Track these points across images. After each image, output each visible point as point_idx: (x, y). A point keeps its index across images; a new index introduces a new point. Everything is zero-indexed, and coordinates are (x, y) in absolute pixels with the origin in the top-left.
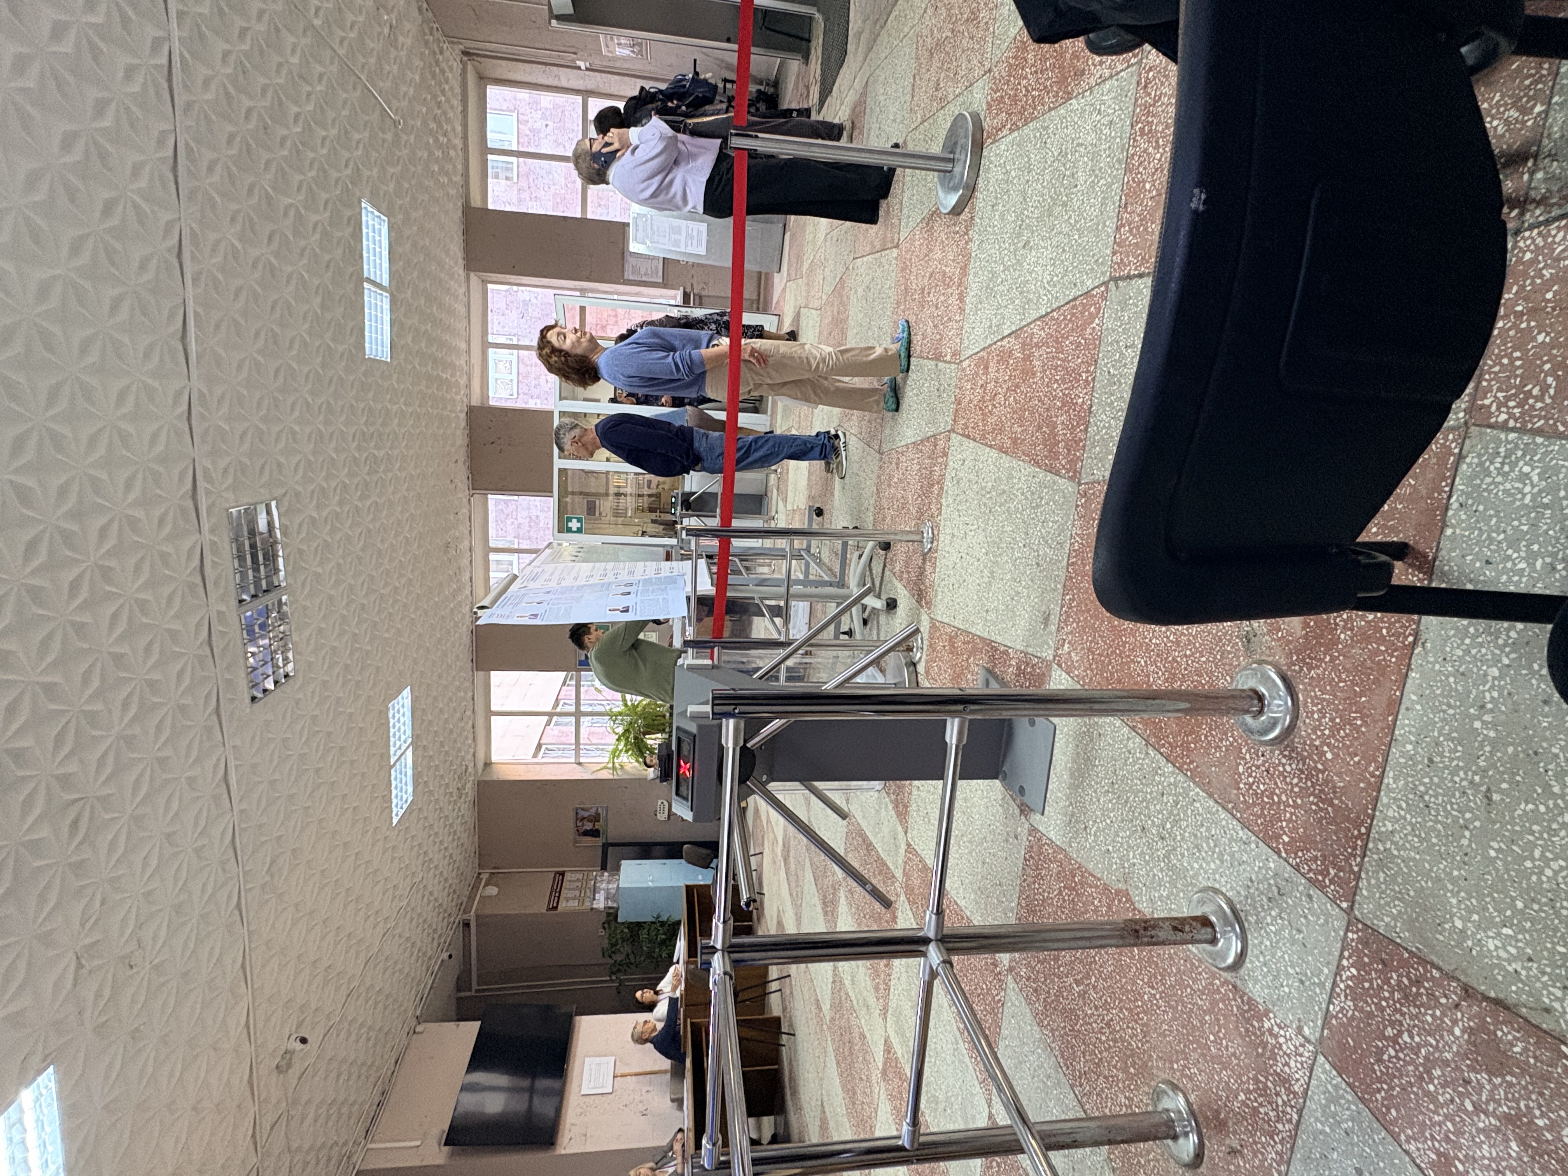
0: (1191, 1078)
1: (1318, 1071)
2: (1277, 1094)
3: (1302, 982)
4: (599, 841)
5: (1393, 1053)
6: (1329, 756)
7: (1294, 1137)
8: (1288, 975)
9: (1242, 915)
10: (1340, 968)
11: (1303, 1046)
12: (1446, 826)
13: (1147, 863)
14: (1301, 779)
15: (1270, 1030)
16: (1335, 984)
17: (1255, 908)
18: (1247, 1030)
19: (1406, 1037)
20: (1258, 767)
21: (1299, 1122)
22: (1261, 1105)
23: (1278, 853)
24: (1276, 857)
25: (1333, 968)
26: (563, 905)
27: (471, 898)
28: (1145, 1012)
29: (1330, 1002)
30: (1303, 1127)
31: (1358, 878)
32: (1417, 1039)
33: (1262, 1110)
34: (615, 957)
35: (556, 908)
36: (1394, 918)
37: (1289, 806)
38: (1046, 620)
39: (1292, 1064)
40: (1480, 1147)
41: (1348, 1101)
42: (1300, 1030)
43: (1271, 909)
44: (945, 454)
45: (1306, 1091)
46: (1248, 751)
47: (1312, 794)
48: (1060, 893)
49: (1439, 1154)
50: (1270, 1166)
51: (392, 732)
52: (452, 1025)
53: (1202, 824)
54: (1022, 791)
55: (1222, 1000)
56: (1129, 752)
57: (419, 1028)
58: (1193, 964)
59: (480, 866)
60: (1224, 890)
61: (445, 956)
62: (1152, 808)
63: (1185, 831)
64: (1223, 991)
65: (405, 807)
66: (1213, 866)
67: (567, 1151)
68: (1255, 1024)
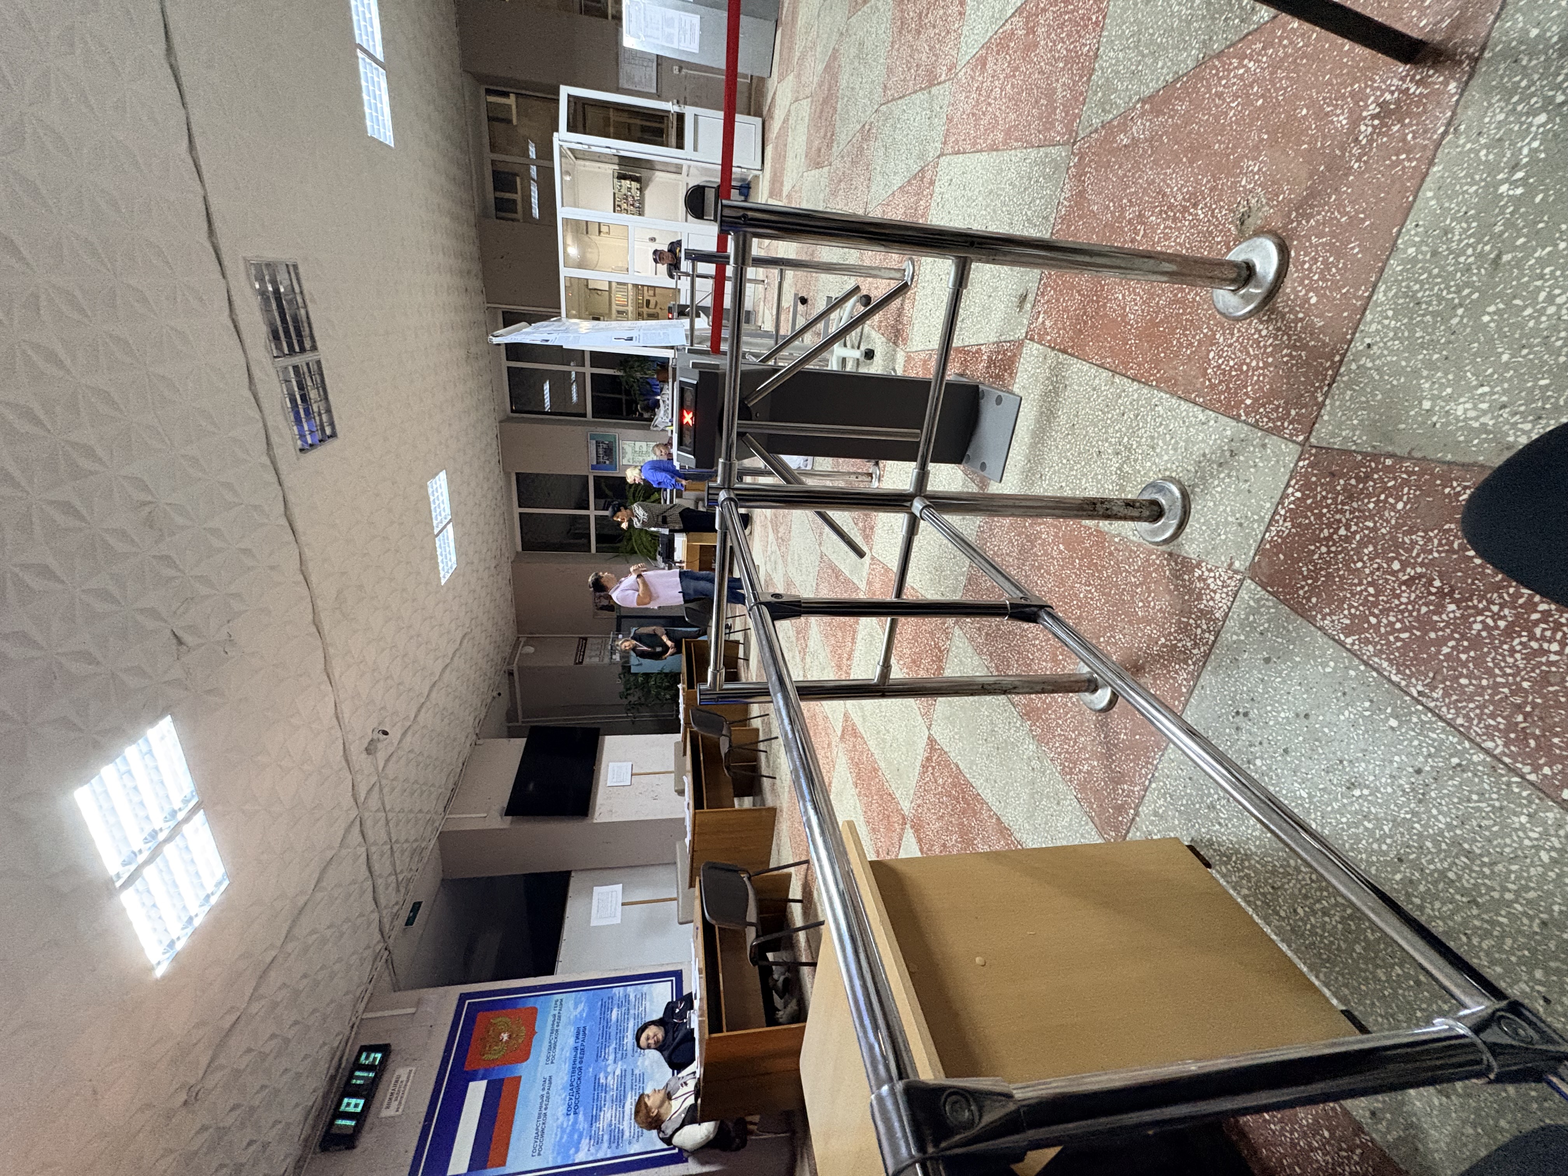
0: (1115, 644)
1: (1244, 594)
2: (1198, 626)
3: (1241, 525)
4: (614, 615)
5: (1324, 549)
6: (1313, 300)
7: (1207, 656)
8: (1227, 523)
9: (1189, 490)
10: (1284, 496)
11: (1230, 578)
12: (1434, 314)
13: (1098, 482)
14: (1276, 338)
15: (1200, 578)
16: (1276, 512)
17: (1203, 478)
18: (1176, 586)
19: (1342, 532)
20: (1230, 346)
21: (1214, 642)
22: (1181, 640)
23: (1237, 418)
24: (1234, 423)
25: (1276, 500)
26: (587, 661)
27: (513, 655)
28: (1079, 608)
29: (1267, 530)
30: (1217, 645)
31: (1322, 405)
32: (1354, 528)
33: (1180, 645)
34: (630, 698)
35: (581, 663)
36: (1354, 429)
37: (1258, 368)
38: (1023, 299)
39: (1218, 596)
40: (1398, 597)
41: (1269, 607)
42: (1231, 564)
43: (1219, 472)
44: (932, 183)
45: (1227, 615)
46: (1224, 334)
47: (1288, 347)
48: (1011, 541)
49: (1352, 616)
50: (1180, 685)
51: (433, 507)
52: (505, 740)
53: (1161, 424)
54: (983, 466)
55: (1155, 570)
56: (1094, 389)
57: (479, 742)
58: (1131, 551)
59: (519, 632)
60: (1174, 475)
61: (495, 694)
62: (1111, 430)
63: (1142, 437)
64: (1158, 562)
65: (451, 572)
66: (1166, 458)
67: (598, 821)
68: (1186, 577)
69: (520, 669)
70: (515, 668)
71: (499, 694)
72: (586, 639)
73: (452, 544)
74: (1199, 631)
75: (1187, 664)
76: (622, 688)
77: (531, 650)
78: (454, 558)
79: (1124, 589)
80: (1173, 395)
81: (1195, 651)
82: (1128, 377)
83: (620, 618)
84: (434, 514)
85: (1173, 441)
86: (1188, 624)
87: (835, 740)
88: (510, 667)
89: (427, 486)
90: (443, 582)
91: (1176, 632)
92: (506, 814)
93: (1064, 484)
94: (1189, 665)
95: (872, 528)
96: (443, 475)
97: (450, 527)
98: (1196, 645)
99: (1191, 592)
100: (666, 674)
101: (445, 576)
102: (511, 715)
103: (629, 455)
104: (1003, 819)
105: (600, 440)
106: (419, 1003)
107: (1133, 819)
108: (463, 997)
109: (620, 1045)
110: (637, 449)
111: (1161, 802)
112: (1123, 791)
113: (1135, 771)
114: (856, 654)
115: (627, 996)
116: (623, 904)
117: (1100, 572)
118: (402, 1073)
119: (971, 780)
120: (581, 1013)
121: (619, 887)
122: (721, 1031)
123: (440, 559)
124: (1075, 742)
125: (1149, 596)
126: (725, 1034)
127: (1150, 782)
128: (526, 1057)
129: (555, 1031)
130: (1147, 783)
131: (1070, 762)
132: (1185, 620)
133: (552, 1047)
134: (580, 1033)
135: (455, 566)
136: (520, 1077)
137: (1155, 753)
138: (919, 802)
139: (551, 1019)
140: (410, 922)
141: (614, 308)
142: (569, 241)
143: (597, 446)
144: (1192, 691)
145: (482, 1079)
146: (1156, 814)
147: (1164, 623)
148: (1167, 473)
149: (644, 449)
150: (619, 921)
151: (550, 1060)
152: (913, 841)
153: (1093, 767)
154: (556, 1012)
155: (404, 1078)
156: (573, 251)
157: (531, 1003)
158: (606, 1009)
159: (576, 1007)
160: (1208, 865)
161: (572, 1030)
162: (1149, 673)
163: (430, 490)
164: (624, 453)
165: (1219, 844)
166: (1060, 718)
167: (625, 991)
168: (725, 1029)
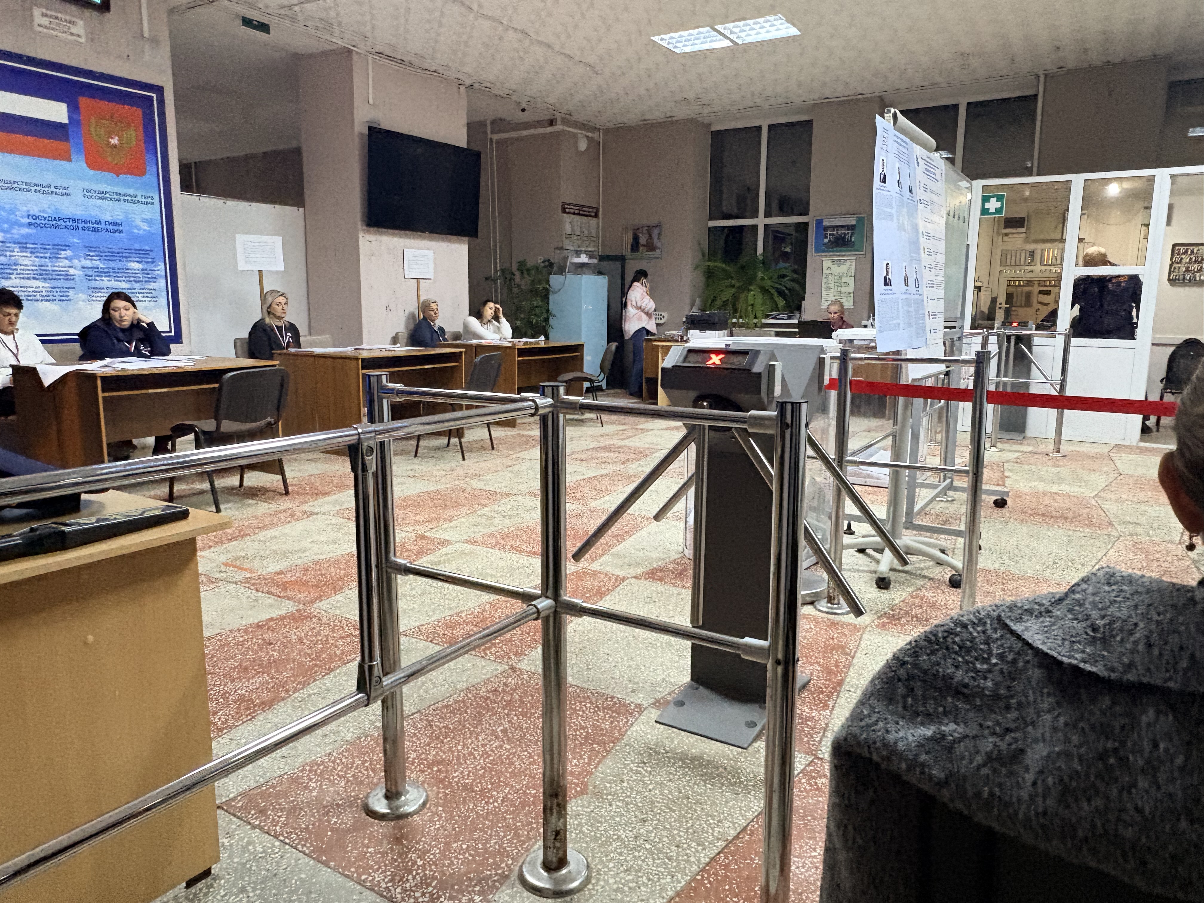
0: (431, 820)
4: (627, 251)
18: (472, 879)
26: (567, 218)
27: (576, 124)
28: (482, 790)
34: (518, 273)
35: (564, 211)
50: (370, 874)
51: (751, 22)
52: (464, 121)
53: (649, 880)
54: (680, 704)
55: (495, 863)
56: (718, 821)
57: (462, 88)
58: (524, 842)
59: (607, 131)
60: (590, 886)
61: (524, 105)
62: (665, 833)
63: (643, 861)
64: (503, 865)
65: (670, 47)
66: (611, 881)
67: (361, 239)
68: (477, 888)
69: (558, 134)
70: (559, 127)
71: (523, 110)
72: (596, 216)
73: (706, 47)
74: (418, 894)
75: (390, 881)
76: (530, 263)
77: (583, 145)
78: (687, 50)
79: (486, 833)
80: (678, 894)
81: (399, 890)
82: (719, 853)
83: (622, 259)
84: (741, 23)
85: (626, 889)
86: (429, 885)
87: (421, 530)
88: (559, 122)
89: (775, 14)
90: (656, 39)
91: (425, 875)
92: (370, 128)
93: (625, 784)
94: (386, 883)
95: (661, 579)
96: (794, 31)
97: (726, 43)
98: (405, 890)
99: (461, 891)
100: (547, 320)
101: (664, 40)
102: (499, 124)
103: (836, 269)
104: (282, 704)
105: (856, 231)
106: (154, 41)
107: (250, 823)
108: (159, 90)
109: (101, 273)
110: (844, 280)
111: (259, 849)
112: (279, 817)
113: (295, 829)
114: (515, 556)
115: (155, 279)
116: (260, 272)
117: (513, 813)
118: (79, 28)
119: (332, 675)
120: (136, 227)
121: (280, 267)
122: (103, 391)
123: (685, 33)
124: (340, 777)
125: (470, 855)
126: (101, 395)
127: (281, 841)
128: (93, 164)
129: (118, 197)
130: (281, 838)
131: (322, 771)
132: (434, 884)
133: (102, 195)
134: (116, 226)
135: (677, 51)
136: (69, 160)
137: (308, 848)
138: (325, 620)
139: (131, 192)
140: (247, 22)
141: (1038, 247)
142: (1127, 185)
143: (848, 227)
144: (360, 884)
145: (70, 118)
146: (249, 843)
147: (436, 865)
148: (593, 881)
149: (844, 289)
150: (240, 268)
151: (88, 193)
152: (283, 612)
153: (311, 791)
154: (139, 198)
155: (74, 30)
156: (1113, 190)
157: (151, 169)
158: (142, 254)
159: (144, 220)
160: (190, 884)
161: (119, 217)
162: (392, 848)
163: (771, 18)
164: (839, 263)
165: (206, 895)
166: (370, 765)
167: (160, 276)
168: (107, 394)
